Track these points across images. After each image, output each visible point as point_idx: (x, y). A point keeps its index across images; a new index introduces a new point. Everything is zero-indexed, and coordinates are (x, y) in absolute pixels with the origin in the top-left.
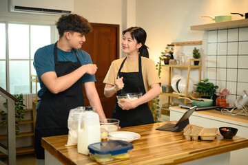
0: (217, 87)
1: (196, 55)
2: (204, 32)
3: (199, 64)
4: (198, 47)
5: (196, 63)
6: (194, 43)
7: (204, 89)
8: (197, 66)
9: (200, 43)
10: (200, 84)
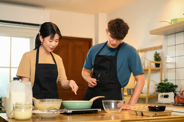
0: (176, 86)
1: (157, 58)
2: (163, 36)
3: (160, 66)
4: (159, 51)
5: (157, 65)
6: (155, 48)
7: (163, 88)
8: (158, 68)
9: (161, 47)
10: (161, 84)
